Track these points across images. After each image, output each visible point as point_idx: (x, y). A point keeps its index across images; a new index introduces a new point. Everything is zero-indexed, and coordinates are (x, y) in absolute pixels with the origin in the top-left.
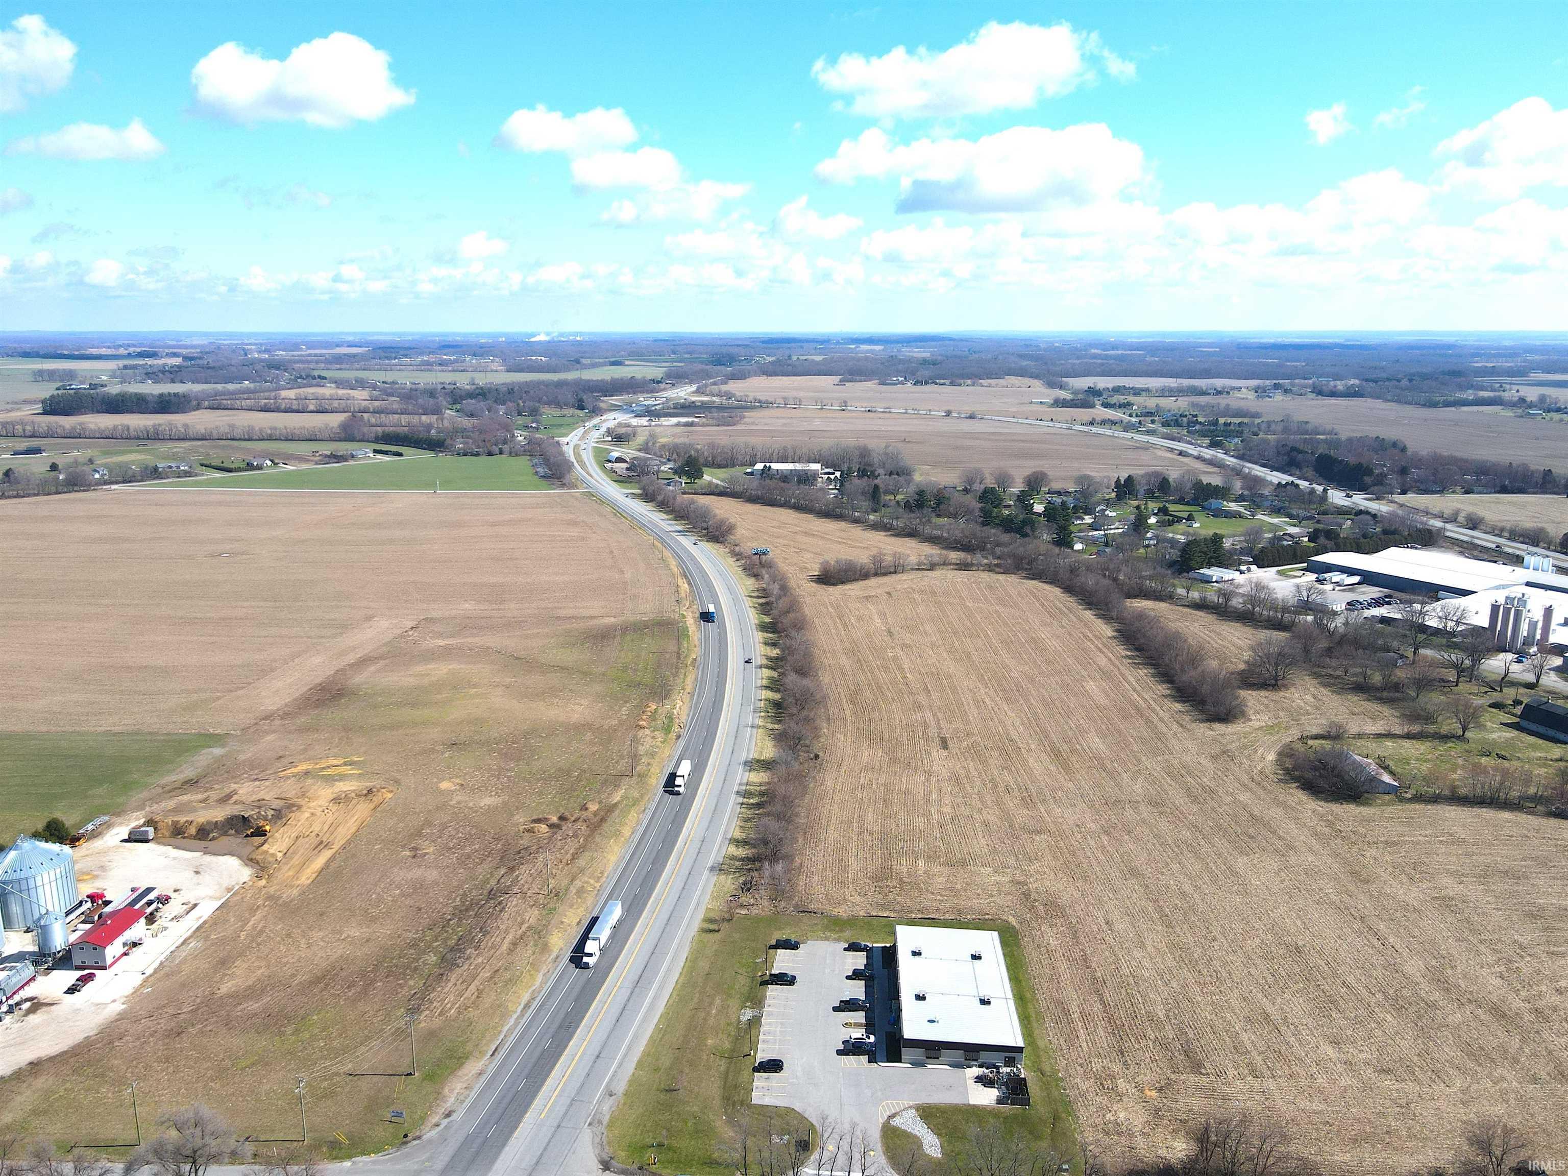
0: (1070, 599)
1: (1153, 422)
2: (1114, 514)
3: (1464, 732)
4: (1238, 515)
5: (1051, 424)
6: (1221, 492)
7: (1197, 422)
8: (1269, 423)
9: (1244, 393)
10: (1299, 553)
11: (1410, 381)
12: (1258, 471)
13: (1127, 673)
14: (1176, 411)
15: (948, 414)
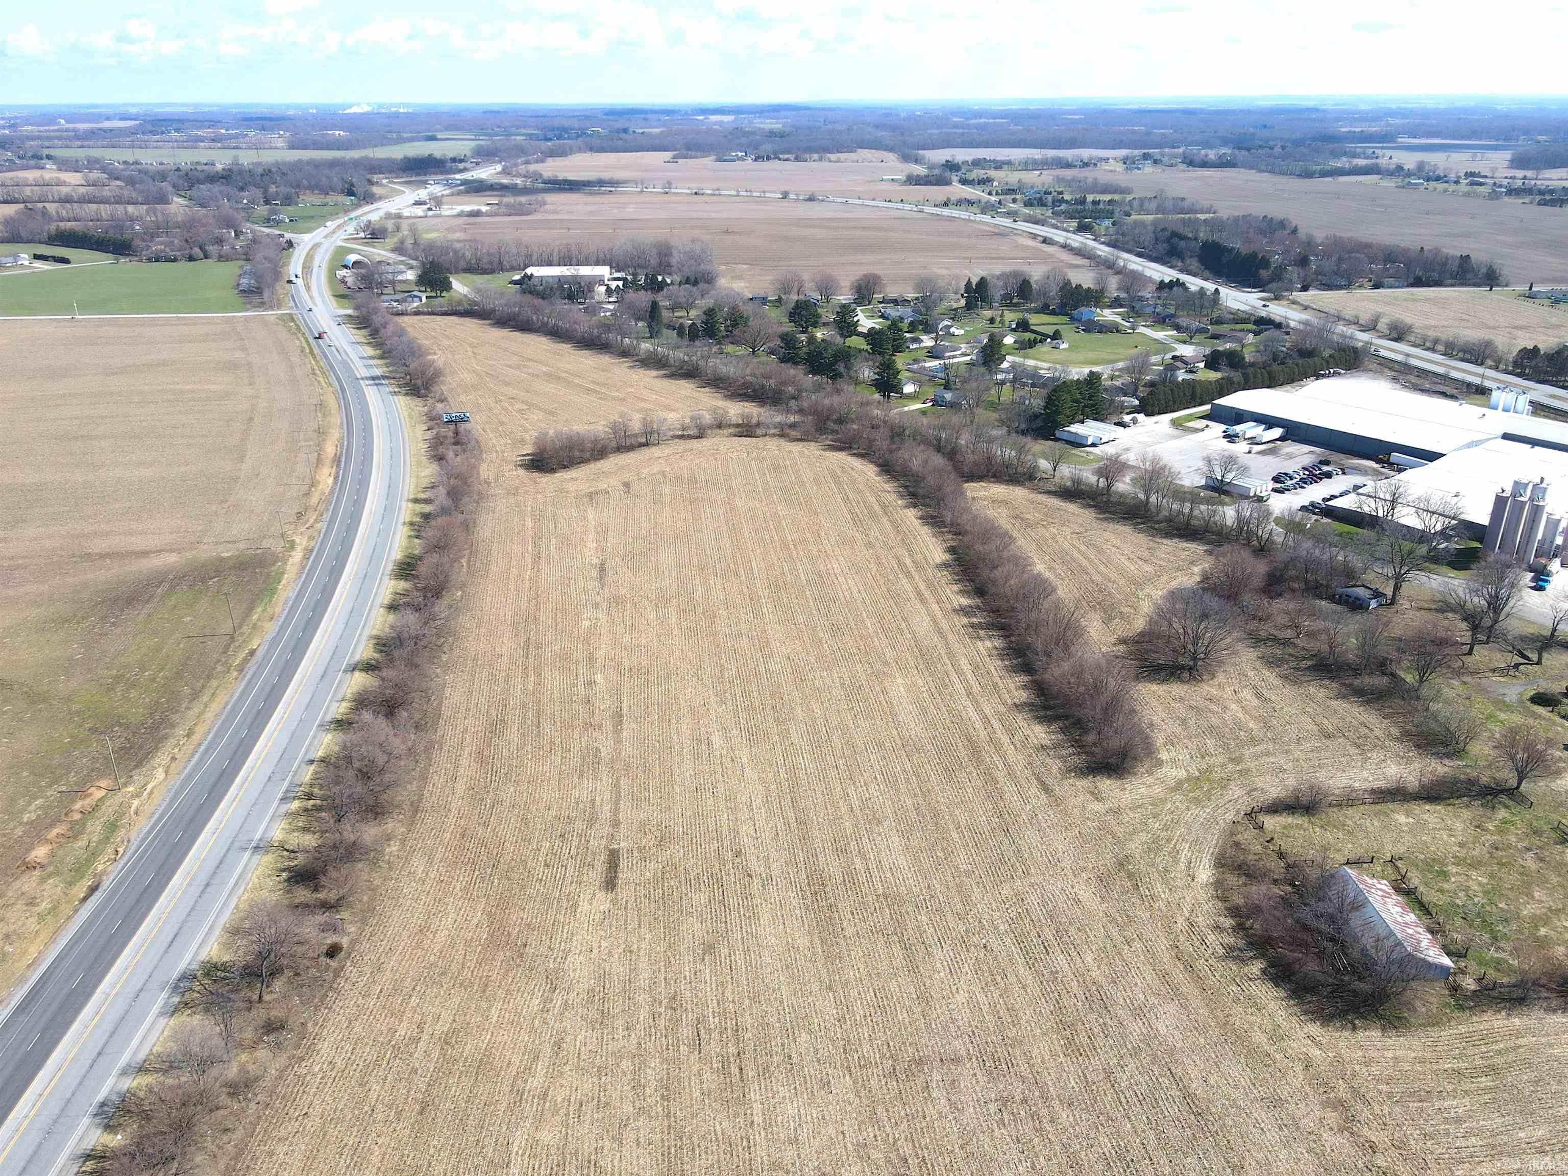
0: (887, 487)
1: (1014, 201)
2: (962, 332)
3: (1519, 784)
4: (1114, 329)
5: (900, 206)
6: (1094, 297)
7: (1063, 201)
8: (1142, 201)
9: (1112, 165)
10: (1198, 392)
11: (1283, 148)
12: (1135, 263)
13: (956, 647)
14: (1040, 187)
15: (785, 195)
